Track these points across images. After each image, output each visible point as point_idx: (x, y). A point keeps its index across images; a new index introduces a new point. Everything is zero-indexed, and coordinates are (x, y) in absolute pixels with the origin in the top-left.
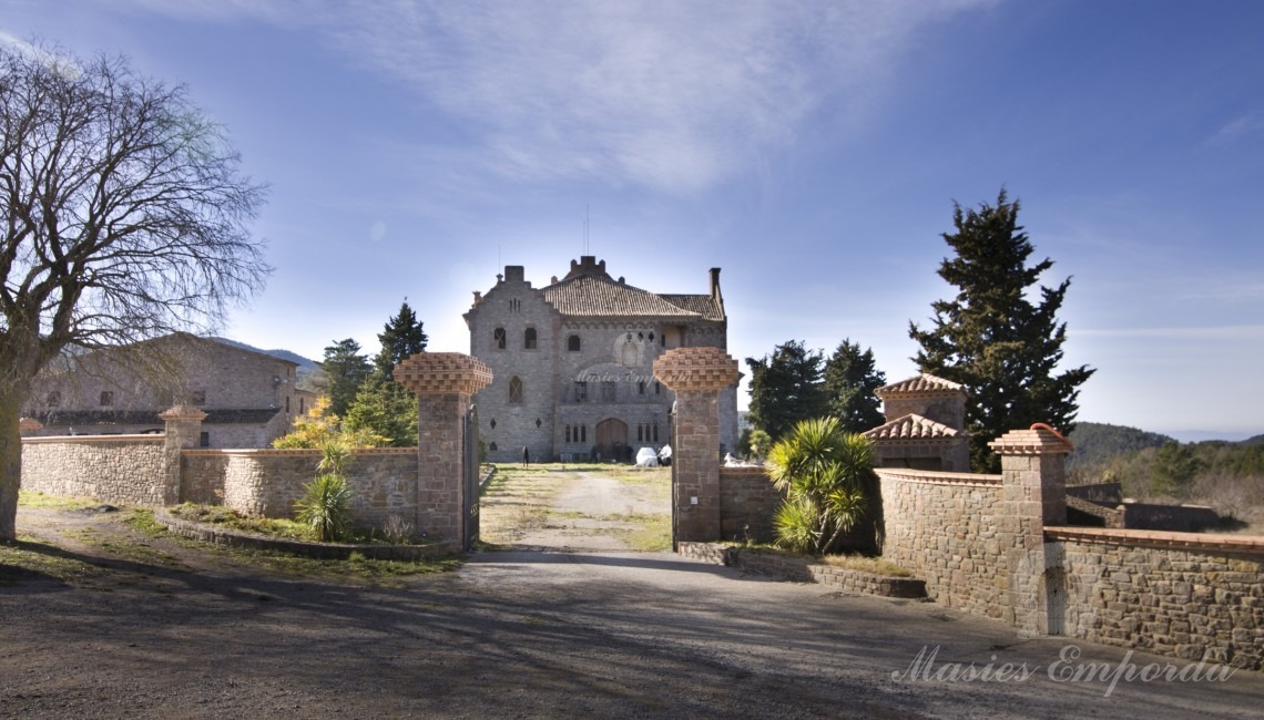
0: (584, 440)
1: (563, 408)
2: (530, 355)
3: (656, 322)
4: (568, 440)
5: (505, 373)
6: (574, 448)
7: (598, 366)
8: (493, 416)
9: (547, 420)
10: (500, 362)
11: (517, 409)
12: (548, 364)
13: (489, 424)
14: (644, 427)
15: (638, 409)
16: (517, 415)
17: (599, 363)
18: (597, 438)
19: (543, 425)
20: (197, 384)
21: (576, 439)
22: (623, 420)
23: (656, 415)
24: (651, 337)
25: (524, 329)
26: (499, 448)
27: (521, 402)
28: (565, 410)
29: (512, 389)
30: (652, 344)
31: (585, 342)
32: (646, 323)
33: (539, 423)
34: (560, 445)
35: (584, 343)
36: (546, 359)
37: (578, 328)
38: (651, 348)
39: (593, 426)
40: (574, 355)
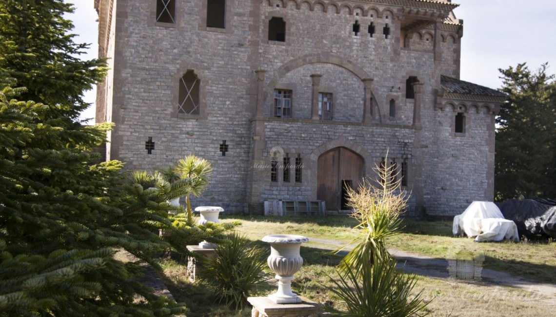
0: (298, 179)
2: (214, 36)
4: (274, 178)
5: (173, 61)
6: (282, 192)
7: (310, 67)
8: (151, 133)
9: (238, 144)
10: (165, 44)
11: (191, 124)
12: (243, 55)
13: (142, 146)
15: (380, 135)
16: (190, 133)
17: (311, 63)
18: (319, 178)
19: (230, 152)
21: (286, 177)
22: (358, 149)
24: (386, 31)
27: (196, 112)
28: (272, 130)
29: (182, 92)
30: (388, 41)
31: (293, 29)
33: (224, 148)
34: (261, 188)
35: (291, 30)
36: (241, 45)
37: (284, 7)
38: (385, 48)
39: (314, 158)
40: (275, 47)
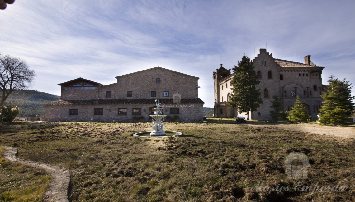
1: (286, 99)
2: (270, 80)
3: (309, 70)
5: (262, 87)
14: (316, 106)
15: (313, 100)
16: (267, 102)
20: (166, 88)
22: (308, 104)
23: (319, 102)
24: (307, 75)
25: (268, 71)
26: (261, 114)
27: (268, 98)
28: (287, 100)
30: (308, 77)
31: (285, 77)
32: (306, 70)
35: (284, 77)
37: (282, 72)
38: (307, 79)
40: (282, 81)
